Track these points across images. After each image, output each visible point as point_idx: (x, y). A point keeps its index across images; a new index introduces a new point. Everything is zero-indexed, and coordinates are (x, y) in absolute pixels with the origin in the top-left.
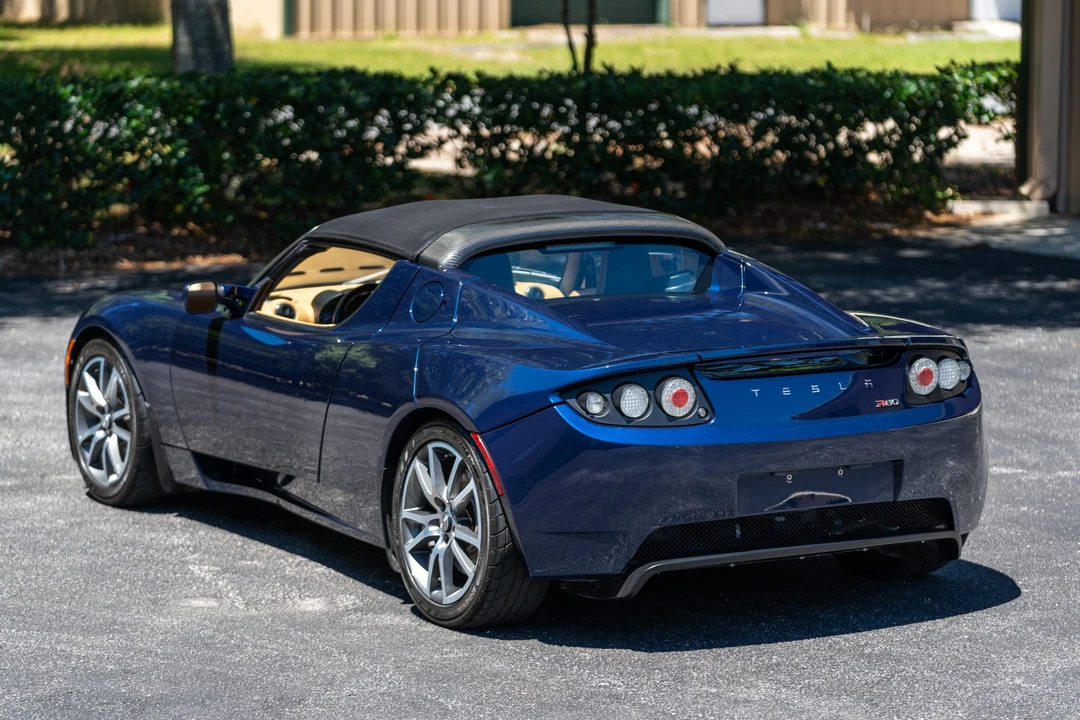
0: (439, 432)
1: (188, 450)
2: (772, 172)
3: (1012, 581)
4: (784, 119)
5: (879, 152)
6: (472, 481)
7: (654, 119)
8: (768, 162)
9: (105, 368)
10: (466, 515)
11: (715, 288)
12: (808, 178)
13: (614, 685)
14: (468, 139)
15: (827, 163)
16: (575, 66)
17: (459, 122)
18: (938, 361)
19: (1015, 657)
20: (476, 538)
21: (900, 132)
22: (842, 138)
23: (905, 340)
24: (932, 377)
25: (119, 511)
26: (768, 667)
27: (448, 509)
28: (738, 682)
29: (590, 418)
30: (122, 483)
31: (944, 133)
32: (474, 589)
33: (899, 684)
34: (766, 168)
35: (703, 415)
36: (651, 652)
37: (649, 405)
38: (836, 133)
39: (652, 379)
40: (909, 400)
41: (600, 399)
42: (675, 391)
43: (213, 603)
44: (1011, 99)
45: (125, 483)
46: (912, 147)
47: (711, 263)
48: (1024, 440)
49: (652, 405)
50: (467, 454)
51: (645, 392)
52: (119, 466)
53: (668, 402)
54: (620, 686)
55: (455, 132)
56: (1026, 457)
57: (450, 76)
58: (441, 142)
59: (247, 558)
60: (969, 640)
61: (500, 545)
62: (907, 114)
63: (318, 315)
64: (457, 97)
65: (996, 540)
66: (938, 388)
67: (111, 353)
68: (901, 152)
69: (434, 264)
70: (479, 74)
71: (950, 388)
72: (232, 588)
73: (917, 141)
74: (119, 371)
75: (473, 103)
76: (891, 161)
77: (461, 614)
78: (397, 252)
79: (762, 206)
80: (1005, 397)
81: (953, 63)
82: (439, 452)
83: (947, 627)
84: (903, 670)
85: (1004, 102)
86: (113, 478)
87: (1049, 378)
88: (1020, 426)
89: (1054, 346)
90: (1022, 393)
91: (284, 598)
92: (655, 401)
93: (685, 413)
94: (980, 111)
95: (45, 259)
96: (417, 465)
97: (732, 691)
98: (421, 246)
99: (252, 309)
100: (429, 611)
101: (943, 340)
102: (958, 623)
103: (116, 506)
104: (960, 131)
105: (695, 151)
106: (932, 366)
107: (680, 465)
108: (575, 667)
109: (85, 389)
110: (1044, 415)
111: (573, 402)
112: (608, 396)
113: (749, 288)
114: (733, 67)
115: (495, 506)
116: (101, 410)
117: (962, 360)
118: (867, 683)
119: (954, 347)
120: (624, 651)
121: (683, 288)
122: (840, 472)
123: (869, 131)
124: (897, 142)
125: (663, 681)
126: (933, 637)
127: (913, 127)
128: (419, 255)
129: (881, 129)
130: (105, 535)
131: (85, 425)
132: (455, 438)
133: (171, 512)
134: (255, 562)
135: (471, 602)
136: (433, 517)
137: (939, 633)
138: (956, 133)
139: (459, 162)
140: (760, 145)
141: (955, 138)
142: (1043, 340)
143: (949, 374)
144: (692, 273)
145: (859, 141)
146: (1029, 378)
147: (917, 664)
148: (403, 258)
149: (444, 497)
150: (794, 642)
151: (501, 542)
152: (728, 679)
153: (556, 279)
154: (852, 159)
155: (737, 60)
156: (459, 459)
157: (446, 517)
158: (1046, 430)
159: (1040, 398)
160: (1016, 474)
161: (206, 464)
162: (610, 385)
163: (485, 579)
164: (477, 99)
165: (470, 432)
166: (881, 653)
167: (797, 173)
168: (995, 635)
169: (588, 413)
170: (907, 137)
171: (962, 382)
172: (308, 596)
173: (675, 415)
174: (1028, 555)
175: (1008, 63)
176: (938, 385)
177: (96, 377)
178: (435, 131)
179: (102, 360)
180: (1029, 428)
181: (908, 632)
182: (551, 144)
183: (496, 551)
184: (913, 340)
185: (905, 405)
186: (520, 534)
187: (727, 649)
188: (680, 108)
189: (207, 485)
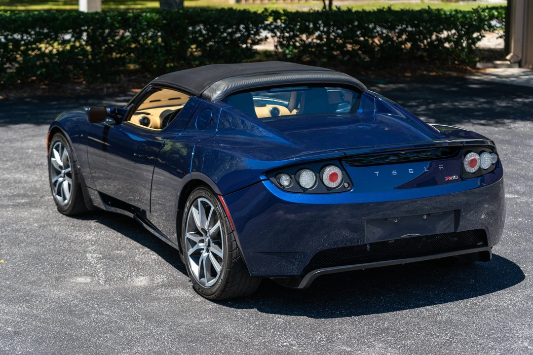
0: (203, 193)
1: (96, 190)
2: (405, 51)
3: (518, 268)
4: (410, 29)
5: (449, 43)
6: (219, 220)
7: (356, 29)
8: (403, 46)
9: (61, 147)
10: (216, 239)
11: (360, 111)
12: (419, 53)
13: (292, 345)
14: (279, 38)
15: (427, 47)
16: (325, 7)
17: (276, 31)
18: (480, 153)
19: (522, 324)
20: (221, 252)
21: (457, 34)
22: (434, 37)
23: (462, 143)
24: (476, 162)
25: (68, 218)
26: (382, 331)
27: (208, 235)
28: (364, 342)
29: (282, 188)
30: (69, 205)
31: (475, 35)
32: (220, 281)
33: (457, 345)
34: (403, 49)
35: (346, 187)
36: (317, 318)
37: (316, 181)
38: (432, 35)
39: (317, 167)
40: (464, 176)
41: (288, 178)
42: (330, 173)
43: (89, 280)
44: (503, 22)
45: (70, 205)
46: (462, 41)
47: (359, 97)
48: (517, 178)
49: (317, 181)
50: (217, 206)
51: (314, 174)
52: (68, 195)
53: (326, 179)
54: (295, 345)
55: (274, 35)
56: (519, 188)
57: (273, 12)
58: (266, 38)
59: (119, 249)
60: (496, 311)
61: (233, 257)
62: (460, 28)
63: (162, 122)
64: (275, 20)
65: (507, 240)
66: (480, 169)
67: (64, 140)
68: (458, 43)
69: (209, 99)
70: (284, 11)
71: (486, 168)
72: (103, 270)
73: (464, 38)
74: (67, 149)
75: (282, 23)
76: (454, 46)
77: (214, 293)
78: (191, 92)
79: (400, 65)
80: (506, 155)
81: (479, 7)
82: (203, 203)
83: (483, 301)
84: (459, 334)
85: (500, 23)
86: (66, 201)
87: (526, 145)
88: (514, 170)
89: (526, 128)
90: (514, 153)
91: (128, 276)
92: (319, 179)
93: (336, 186)
94: (490, 26)
95: (98, 87)
96: (193, 209)
97: (360, 350)
98: (203, 89)
99: (126, 120)
100: (199, 289)
101: (483, 142)
102: (489, 298)
103: (68, 215)
104: (482, 34)
105: (373, 42)
106: (477, 157)
107: (337, 212)
108: (272, 330)
109: (54, 157)
110: (526, 164)
111: (273, 179)
112: (293, 176)
113: (379, 111)
114: (389, 8)
115: (231, 236)
116: (61, 167)
117: (493, 152)
118: (438, 344)
119: (489, 146)
120: (302, 317)
121: (344, 110)
122: (425, 217)
123: (445, 34)
124: (456, 38)
125: (321, 341)
126: (476, 308)
127: (463, 32)
128: (202, 94)
129: (450, 33)
130: (54, 234)
131: (55, 174)
132: (210, 197)
133: (92, 219)
134: (122, 252)
135: (219, 288)
136: (201, 238)
137: (479, 306)
138: (480, 35)
139: (276, 46)
140: (400, 40)
141: (480, 37)
142: (522, 126)
143: (486, 161)
144: (349, 102)
145: (441, 38)
146: (517, 145)
147: (467, 329)
148: (194, 95)
149: (206, 228)
150: (398, 312)
151: (234, 256)
152: (358, 340)
153: (287, 103)
154: (438, 46)
155: (391, 5)
156: (213, 208)
157: (207, 239)
158: (527, 173)
159: (523, 155)
160: (514, 198)
161: (105, 197)
162: (294, 170)
163: (226, 276)
164: (283, 21)
165: (217, 194)
166: (447, 320)
167: (415, 51)
168: (510, 307)
169: (281, 185)
170: (460, 37)
171: (493, 164)
172: (141, 275)
173: (330, 186)
174: (524, 250)
175: (501, 7)
176: (480, 167)
177: (58, 151)
178: (264, 33)
179: (60, 143)
180: (519, 171)
181: (462, 304)
182: (313, 39)
183: (231, 261)
184: (467, 142)
185: (462, 179)
186: (243, 252)
187: (360, 317)
188: (366, 25)
189: (106, 208)
